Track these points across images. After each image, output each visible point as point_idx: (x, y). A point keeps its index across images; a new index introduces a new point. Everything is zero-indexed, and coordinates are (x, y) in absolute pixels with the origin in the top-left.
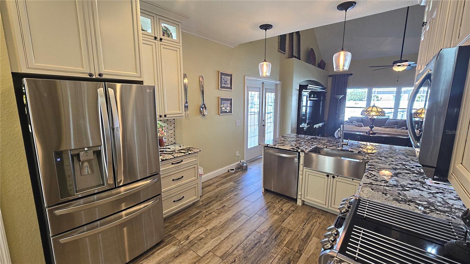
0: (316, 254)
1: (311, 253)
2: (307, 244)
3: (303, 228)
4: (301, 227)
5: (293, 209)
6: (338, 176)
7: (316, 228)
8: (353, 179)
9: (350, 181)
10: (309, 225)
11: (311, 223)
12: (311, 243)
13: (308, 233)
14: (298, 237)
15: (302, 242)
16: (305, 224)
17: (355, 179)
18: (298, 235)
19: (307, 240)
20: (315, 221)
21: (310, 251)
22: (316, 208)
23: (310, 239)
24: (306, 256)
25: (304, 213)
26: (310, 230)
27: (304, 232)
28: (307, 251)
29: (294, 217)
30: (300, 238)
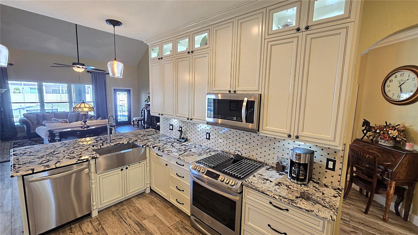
0: (159, 227)
1: (156, 229)
2: (147, 229)
3: (128, 224)
4: (126, 225)
5: (97, 223)
6: (129, 166)
7: (134, 216)
8: (140, 163)
9: (138, 165)
10: (128, 219)
11: (126, 216)
12: (148, 226)
13: (136, 224)
14: (137, 232)
15: (143, 231)
16: (125, 221)
17: (141, 161)
18: (134, 231)
19: (143, 227)
20: (125, 214)
21: (155, 229)
22: (111, 207)
23: (143, 225)
24: (158, 234)
25: (110, 217)
26: (134, 221)
27: (133, 226)
28: (154, 231)
29: (109, 227)
30: (139, 231)
